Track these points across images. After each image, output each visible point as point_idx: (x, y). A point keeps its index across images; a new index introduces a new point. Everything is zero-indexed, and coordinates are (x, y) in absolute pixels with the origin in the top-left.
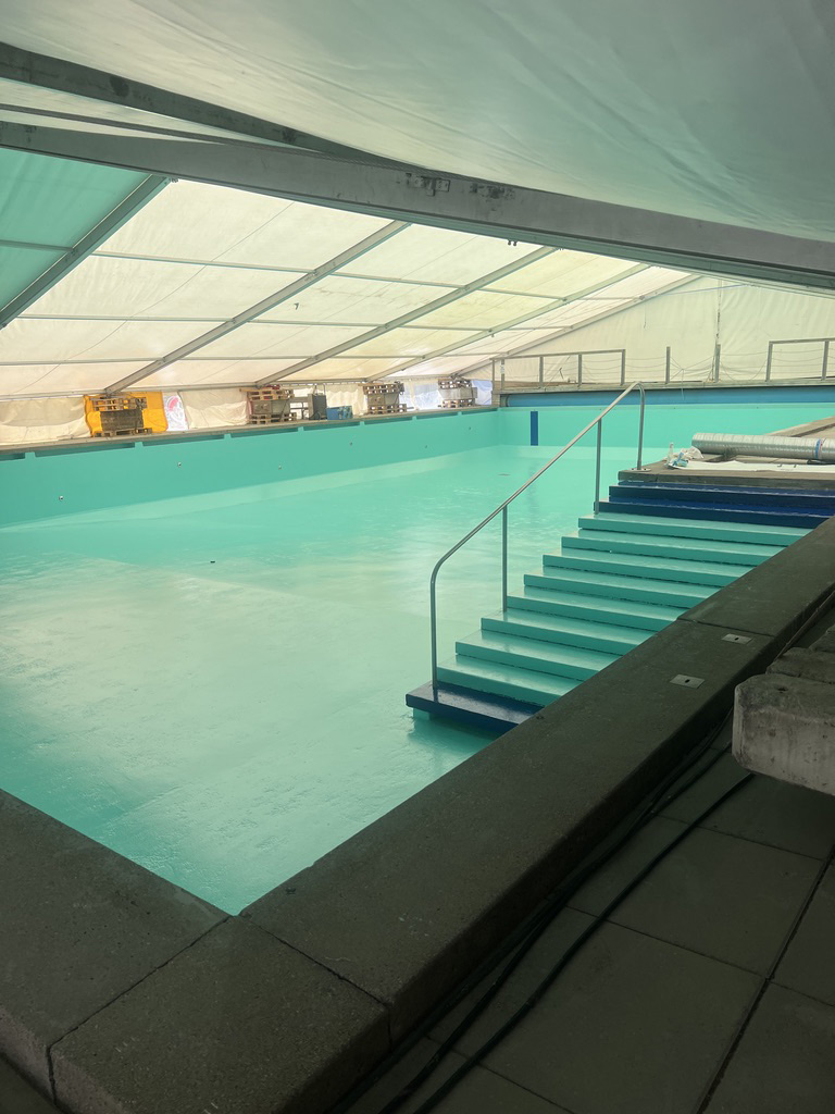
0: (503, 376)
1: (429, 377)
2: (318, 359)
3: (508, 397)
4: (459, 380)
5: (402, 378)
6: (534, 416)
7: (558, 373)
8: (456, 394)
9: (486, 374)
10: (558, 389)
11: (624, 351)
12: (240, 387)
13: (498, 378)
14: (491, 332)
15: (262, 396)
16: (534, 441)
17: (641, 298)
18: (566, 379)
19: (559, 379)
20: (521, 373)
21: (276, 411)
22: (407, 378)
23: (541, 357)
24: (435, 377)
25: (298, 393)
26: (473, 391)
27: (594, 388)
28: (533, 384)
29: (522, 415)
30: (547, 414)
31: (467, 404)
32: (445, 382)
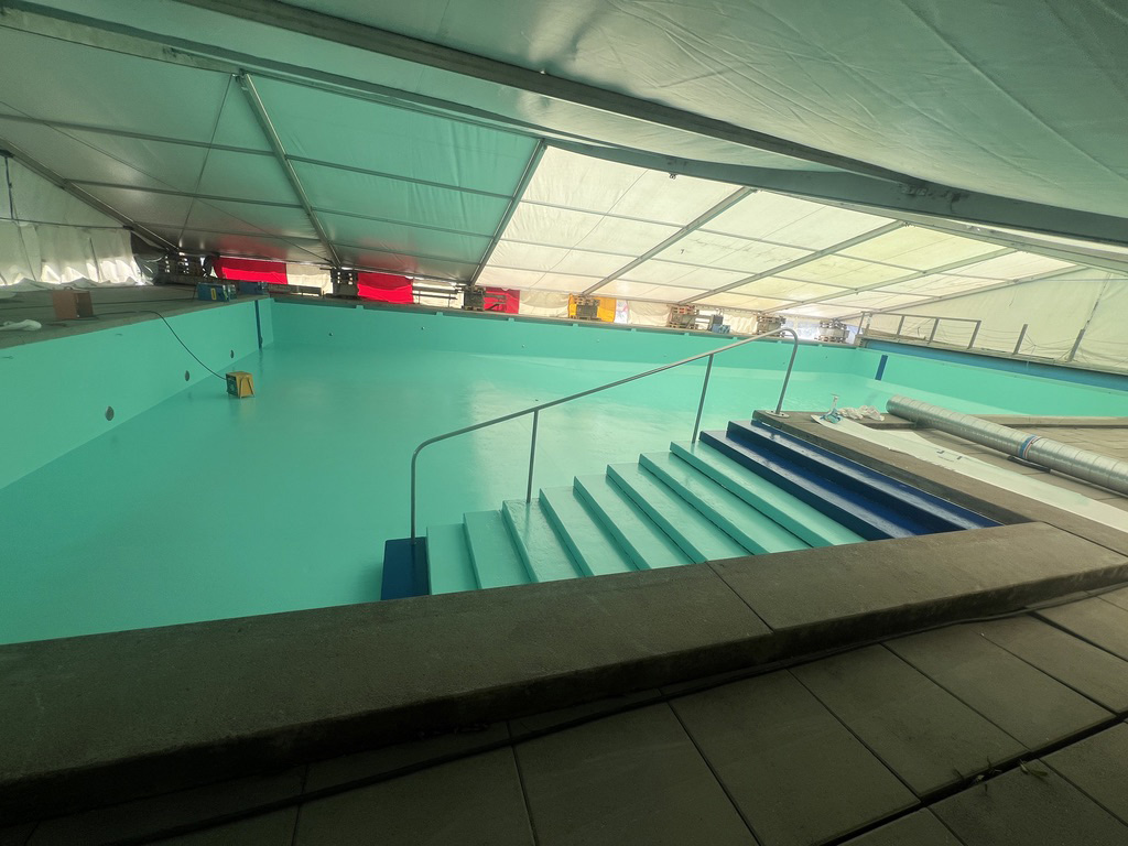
0: (868, 325)
1: (814, 318)
2: (715, 292)
3: (867, 342)
4: (837, 323)
5: (785, 315)
6: (884, 359)
7: (914, 329)
8: (830, 332)
9: (856, 323)
10: (910, 342)
11: (979, 322)
12: (668, 304)
13: (864, 325)
14: (857, 291)
15: (679, 311)
16: (879, 377)
17: (1015, 281)
18: (922, 336)
19: (917, 336)
20: (884, 326)
21: (685, 321)
22: (790, 316)
23: (903, 316)
24: (819, 318)
25: (702, 313)
26: (846, 333)
27: (942, 347)
28: (892, 335)
29: (874, 356)
30: (895, 359)
31: (837, 341)
32: (824, 323)
